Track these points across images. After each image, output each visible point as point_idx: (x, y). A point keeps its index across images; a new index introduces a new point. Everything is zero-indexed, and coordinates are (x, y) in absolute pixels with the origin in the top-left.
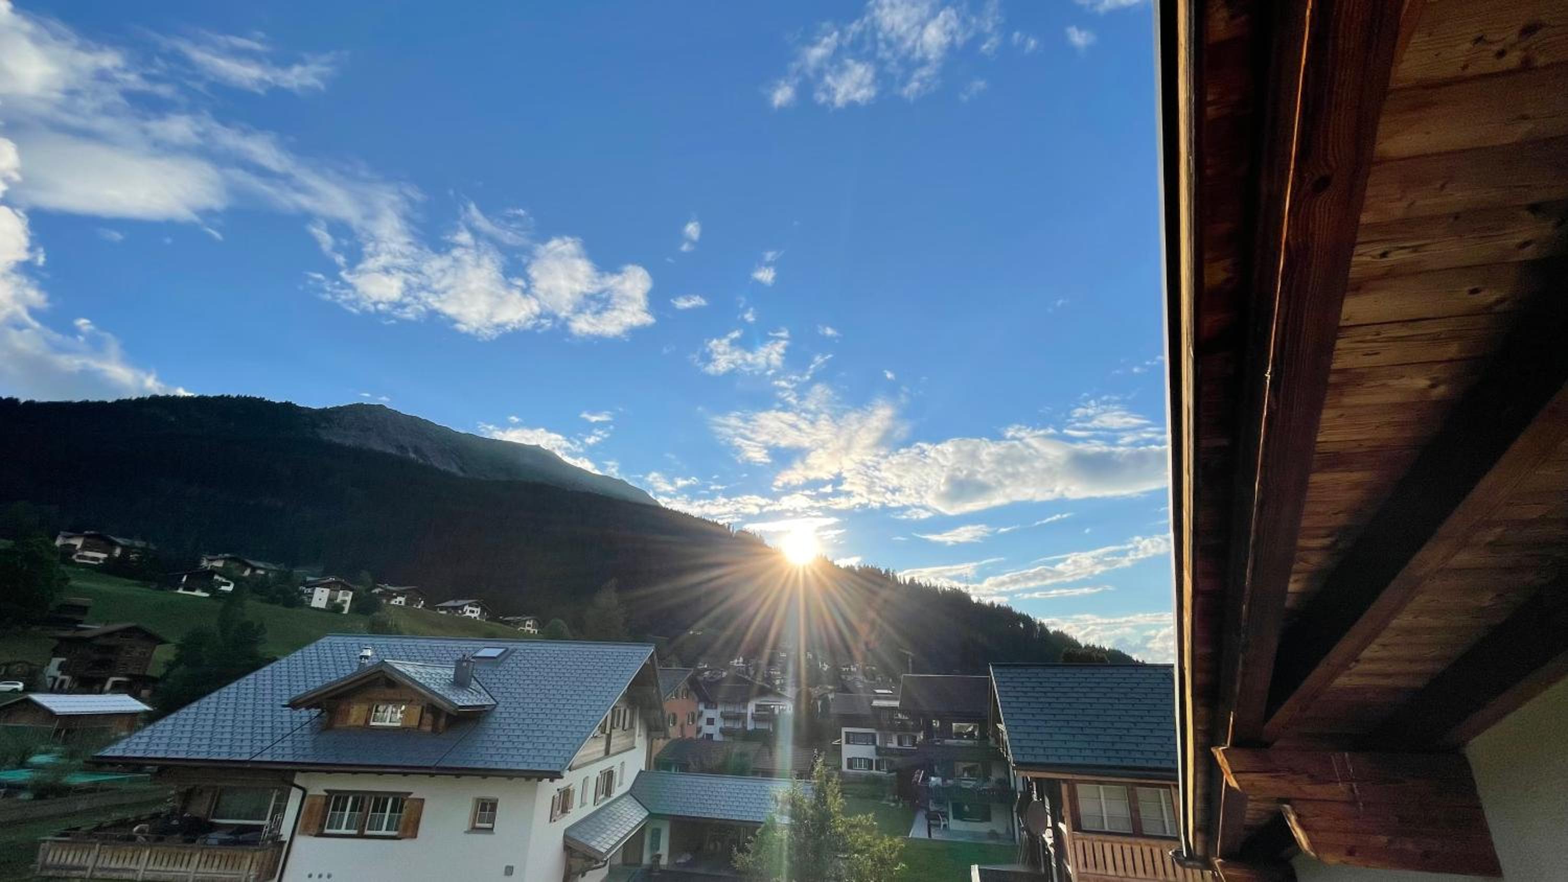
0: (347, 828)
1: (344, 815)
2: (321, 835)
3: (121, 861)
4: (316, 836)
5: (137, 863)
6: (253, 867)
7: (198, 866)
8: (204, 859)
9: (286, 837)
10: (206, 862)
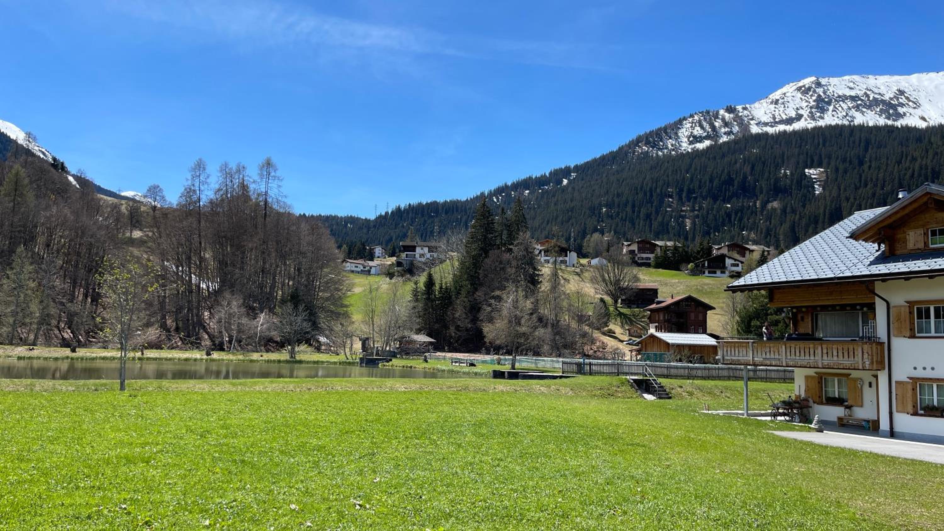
0: (936, 333)
1: (930, 322)
2: (913, 336)
3: (768, 354)
4: (909, 338)
5: (779, 354)
6: (866, 356)
7: (822, 356)
8: (825, 351)
9: (884, 339)
10: (827, 353)
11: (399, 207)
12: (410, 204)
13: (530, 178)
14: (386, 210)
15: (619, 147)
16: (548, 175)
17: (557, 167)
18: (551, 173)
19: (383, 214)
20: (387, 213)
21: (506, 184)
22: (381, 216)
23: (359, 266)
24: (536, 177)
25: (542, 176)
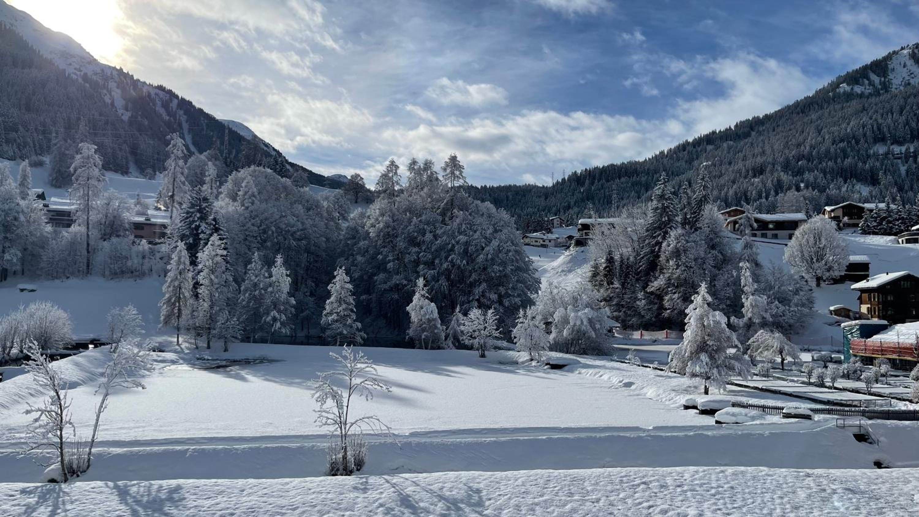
11: (576, 172)
12: (586, 169)
13: (714, 133)
14: (562, 177)
15: (816, 92)
16: (733, 128)
17: (743, 119)
18: (736, 126)
19: (560, 180)
20: (564, 180)
21: (687, 141)
22: (558, 183)
23: (539, 240)
24: (720, 131)
25: (727, 130)
